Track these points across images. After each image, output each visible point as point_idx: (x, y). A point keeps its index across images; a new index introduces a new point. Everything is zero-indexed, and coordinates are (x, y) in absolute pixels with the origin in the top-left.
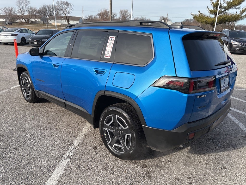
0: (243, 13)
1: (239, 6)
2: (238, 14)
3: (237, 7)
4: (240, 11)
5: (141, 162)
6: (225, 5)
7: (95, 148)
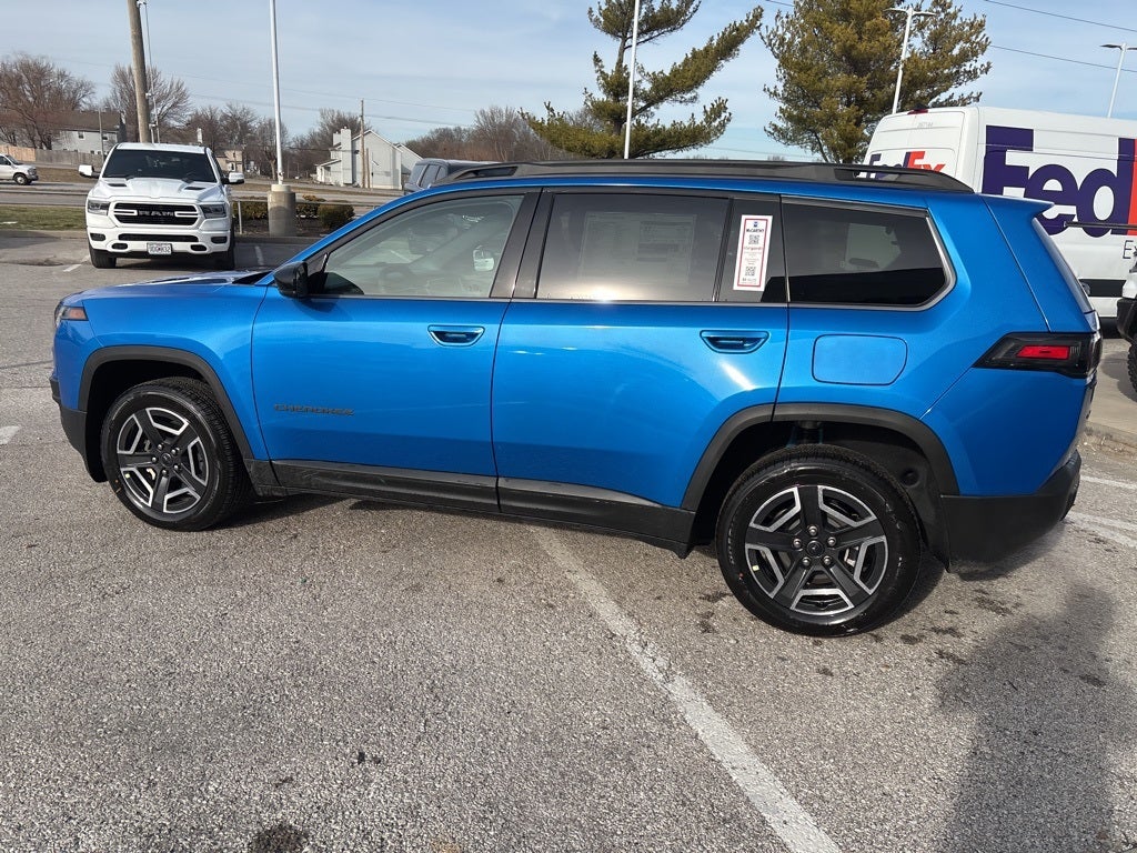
0: (715, 120)
1: (693, 94)
2: (698, 123)
3: (688, 96)
4: (706, 111)
5: (890, 633)
6: (647, 86)
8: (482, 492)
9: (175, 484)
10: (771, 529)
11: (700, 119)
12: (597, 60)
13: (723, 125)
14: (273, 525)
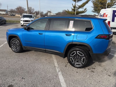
5: (87, 68)
6: (78, 7)
7: (66, 66)
8: (44, 50)
9: (16, 48)
10: (73, 56)
11: (83, 10)
12: (73, 4)
13: (86, 11)
14: (26, 53)
